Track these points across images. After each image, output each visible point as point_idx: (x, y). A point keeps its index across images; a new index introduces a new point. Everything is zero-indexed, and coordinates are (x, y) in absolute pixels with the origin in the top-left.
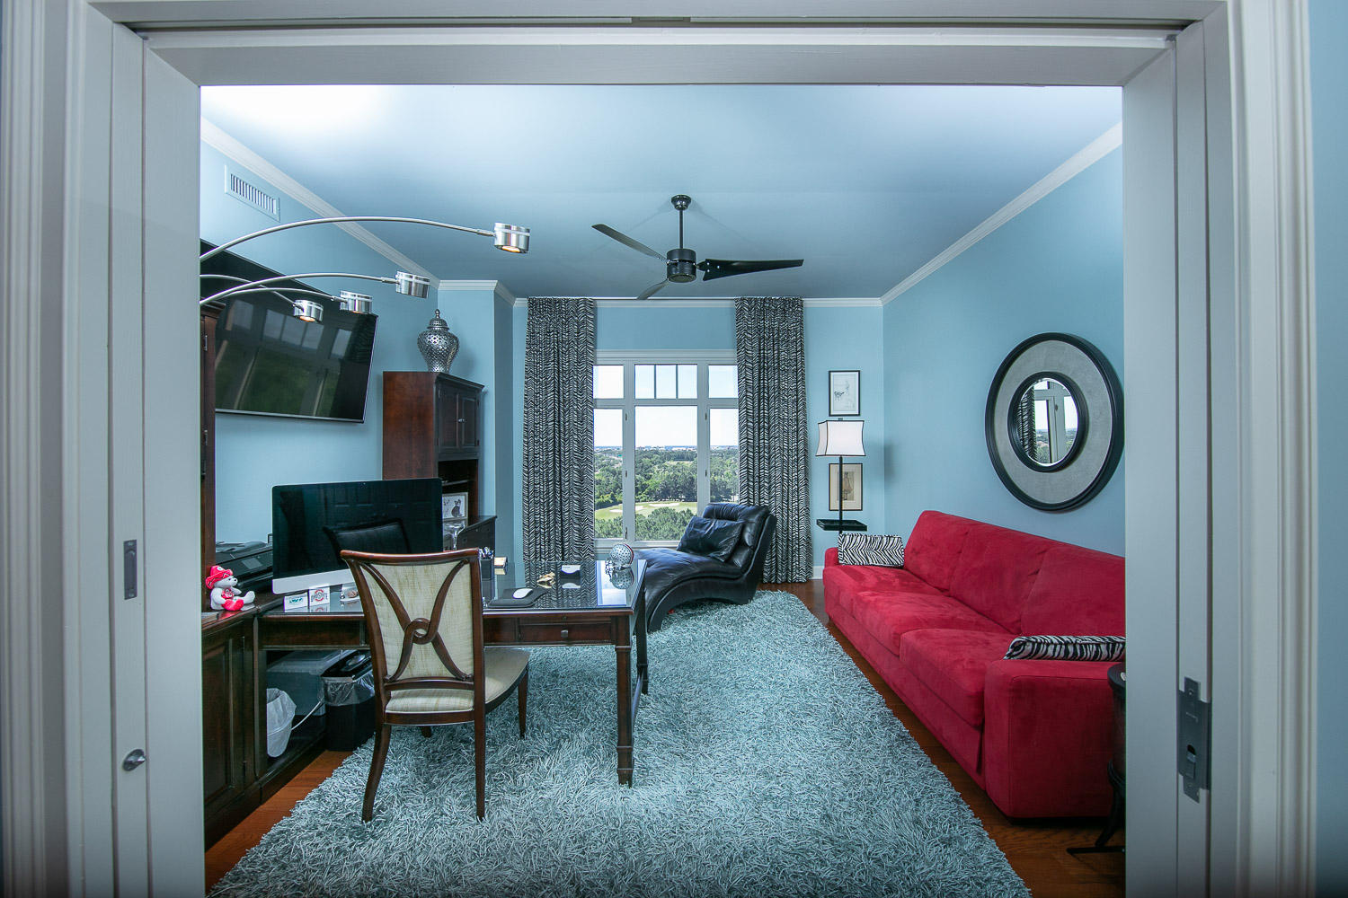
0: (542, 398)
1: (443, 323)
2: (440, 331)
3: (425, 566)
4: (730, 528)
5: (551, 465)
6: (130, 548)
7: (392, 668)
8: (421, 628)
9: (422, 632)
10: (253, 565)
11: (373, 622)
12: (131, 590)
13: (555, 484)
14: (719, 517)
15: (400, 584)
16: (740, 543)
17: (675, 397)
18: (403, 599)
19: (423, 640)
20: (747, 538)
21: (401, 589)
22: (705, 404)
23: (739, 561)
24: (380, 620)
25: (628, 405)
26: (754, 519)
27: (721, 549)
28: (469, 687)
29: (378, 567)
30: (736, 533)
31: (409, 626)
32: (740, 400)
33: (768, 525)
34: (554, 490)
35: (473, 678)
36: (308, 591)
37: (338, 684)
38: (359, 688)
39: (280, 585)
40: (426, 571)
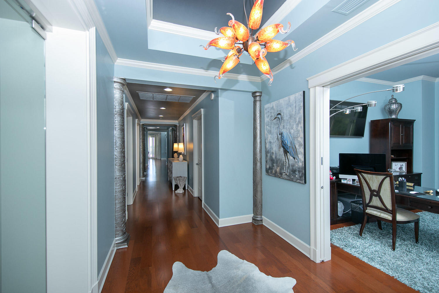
1: (396, 99)
2: (394, 102)
3: (376, 176)
6: (322, 158)
7: (367, 201)
8: (375, 192)
9: (376, 193)
10: (335, 171)
11: (362, 188)
12: (322, 164)
15: (369, 179)
18: (370, 183)
19: (376, 196)
21: (369, 181)
24: (364, 188)
28: (391, 213)
29: (363, 174)
31: (372, 191)
35: (392, 211)
36: (347, 179)
37: (354, 205)
38: (360, 208)
39: (341, 176)
40: (376, 177)
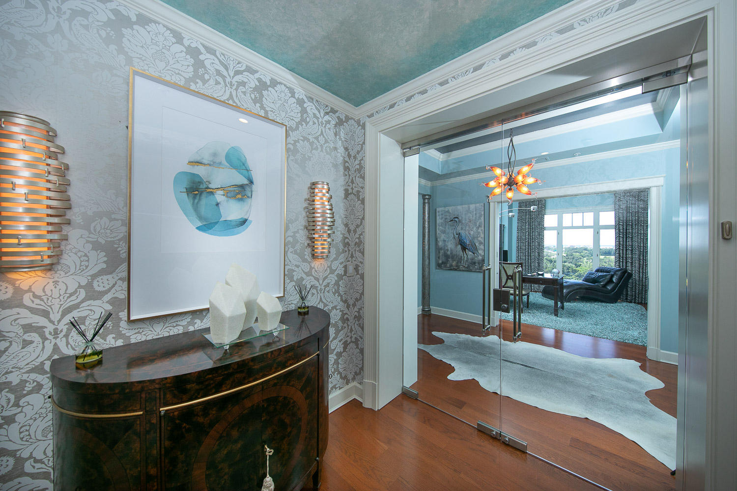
0: (524, 227)
3: (512, 265)
4: (606, 275)
5: (527, 250)
7: (504, 284)
9: (511, 277)
13: (528, 256)
14: (601, 272)
16: (610, 281)
17: (582, 225)
18: (507, 270)
19: (510, 279)
20: (614, 280)
22: (597, 228)
23: (609, 287)
24: (502, 274)
25: (560, 229)
26: (619, 273)
27: (601, 282)
29: (503, 264)
30: (608, 277)
31: (508, 276)
32: (616, 226)
33: (626, 277)
34: (528, 259)
